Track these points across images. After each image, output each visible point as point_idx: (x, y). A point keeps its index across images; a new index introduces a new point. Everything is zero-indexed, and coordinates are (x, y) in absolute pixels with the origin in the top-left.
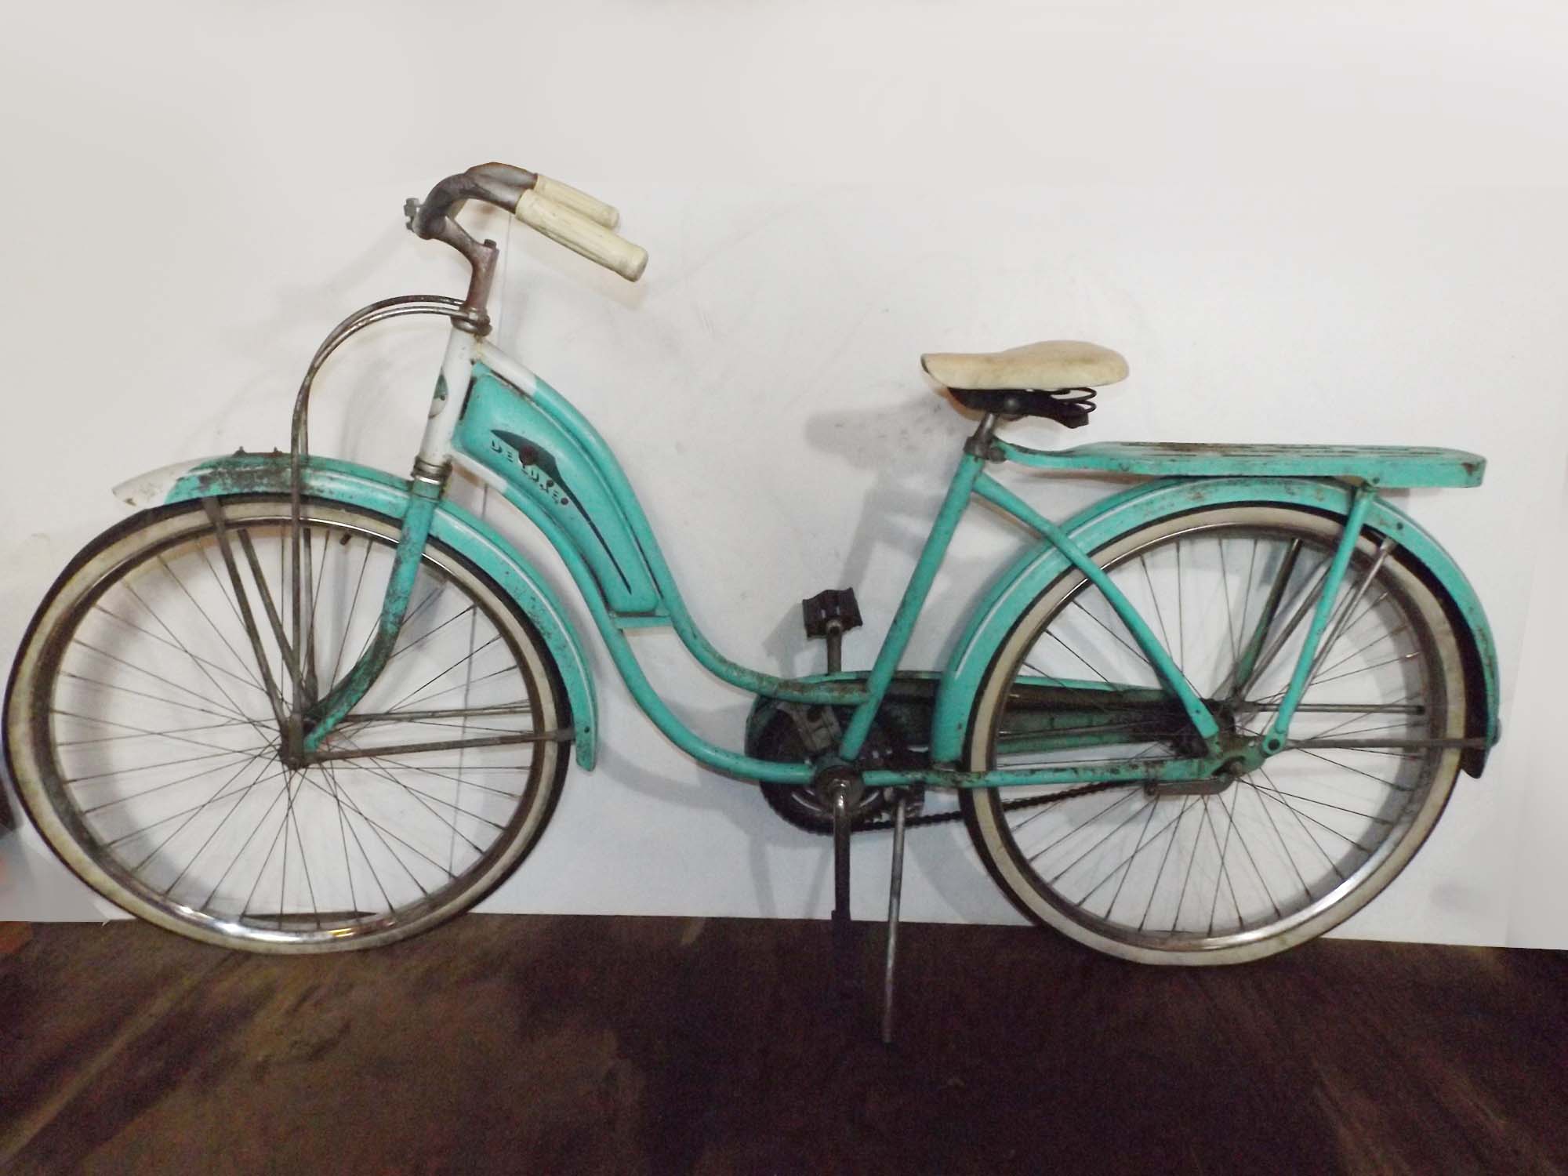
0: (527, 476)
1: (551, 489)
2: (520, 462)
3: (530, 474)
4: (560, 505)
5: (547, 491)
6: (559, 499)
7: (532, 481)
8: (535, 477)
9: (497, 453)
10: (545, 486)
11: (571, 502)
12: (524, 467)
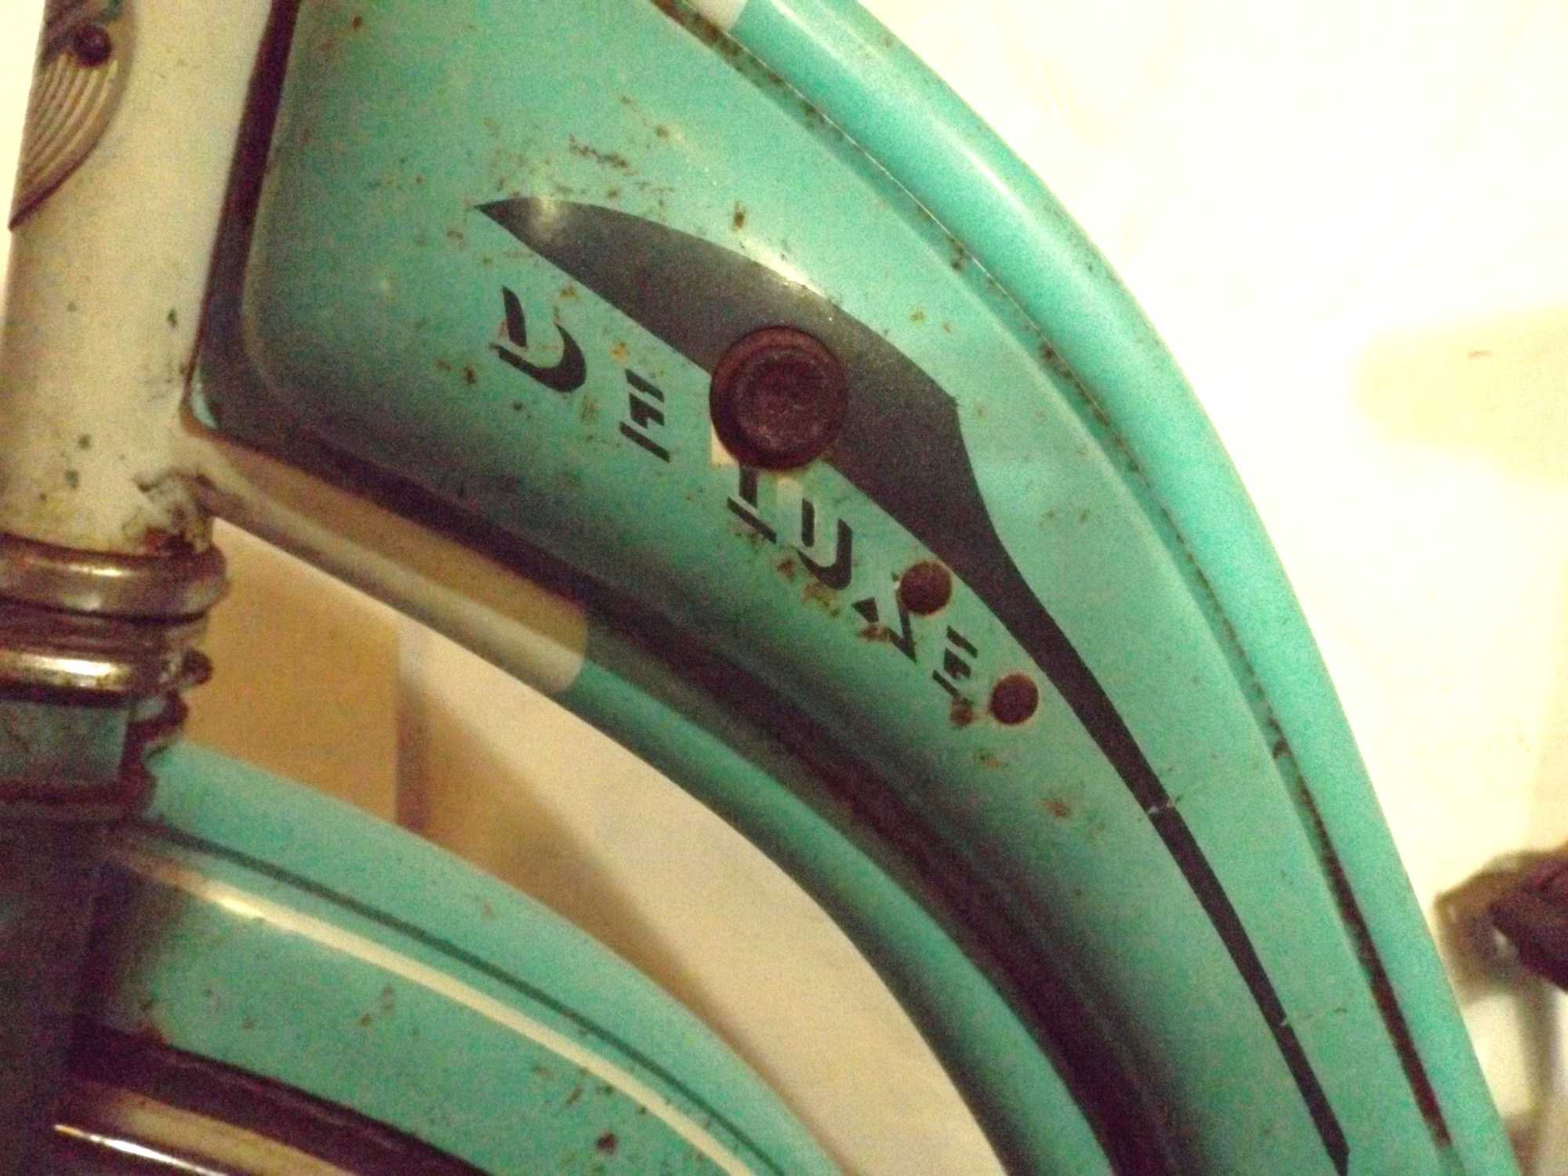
0: (770, 555)
1: (930, 629)
2: (719, 454)
3: (792, 534)
4: (986, 728)
5: (906, 645)
6: (978, 688)
7: (805, 579)
8: (825, 553)
9: (548, 398)
10: (889, 614)
11: (1053, 705)
12: (749, 490)
